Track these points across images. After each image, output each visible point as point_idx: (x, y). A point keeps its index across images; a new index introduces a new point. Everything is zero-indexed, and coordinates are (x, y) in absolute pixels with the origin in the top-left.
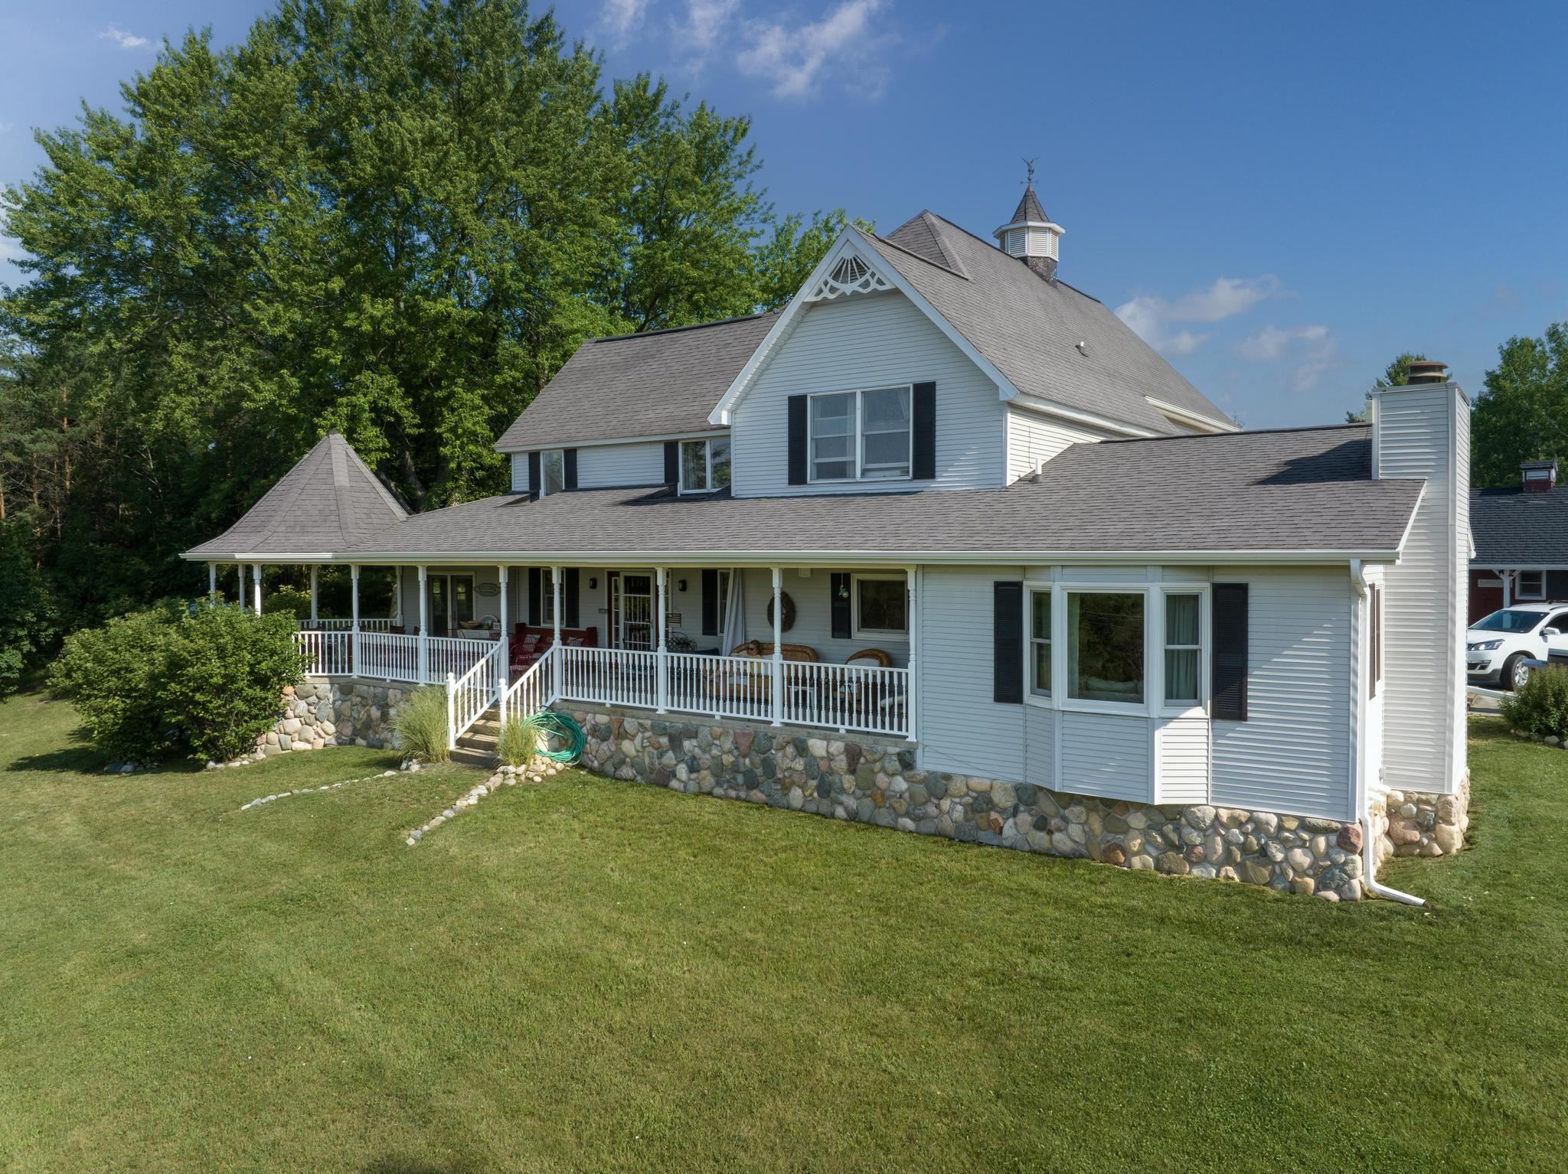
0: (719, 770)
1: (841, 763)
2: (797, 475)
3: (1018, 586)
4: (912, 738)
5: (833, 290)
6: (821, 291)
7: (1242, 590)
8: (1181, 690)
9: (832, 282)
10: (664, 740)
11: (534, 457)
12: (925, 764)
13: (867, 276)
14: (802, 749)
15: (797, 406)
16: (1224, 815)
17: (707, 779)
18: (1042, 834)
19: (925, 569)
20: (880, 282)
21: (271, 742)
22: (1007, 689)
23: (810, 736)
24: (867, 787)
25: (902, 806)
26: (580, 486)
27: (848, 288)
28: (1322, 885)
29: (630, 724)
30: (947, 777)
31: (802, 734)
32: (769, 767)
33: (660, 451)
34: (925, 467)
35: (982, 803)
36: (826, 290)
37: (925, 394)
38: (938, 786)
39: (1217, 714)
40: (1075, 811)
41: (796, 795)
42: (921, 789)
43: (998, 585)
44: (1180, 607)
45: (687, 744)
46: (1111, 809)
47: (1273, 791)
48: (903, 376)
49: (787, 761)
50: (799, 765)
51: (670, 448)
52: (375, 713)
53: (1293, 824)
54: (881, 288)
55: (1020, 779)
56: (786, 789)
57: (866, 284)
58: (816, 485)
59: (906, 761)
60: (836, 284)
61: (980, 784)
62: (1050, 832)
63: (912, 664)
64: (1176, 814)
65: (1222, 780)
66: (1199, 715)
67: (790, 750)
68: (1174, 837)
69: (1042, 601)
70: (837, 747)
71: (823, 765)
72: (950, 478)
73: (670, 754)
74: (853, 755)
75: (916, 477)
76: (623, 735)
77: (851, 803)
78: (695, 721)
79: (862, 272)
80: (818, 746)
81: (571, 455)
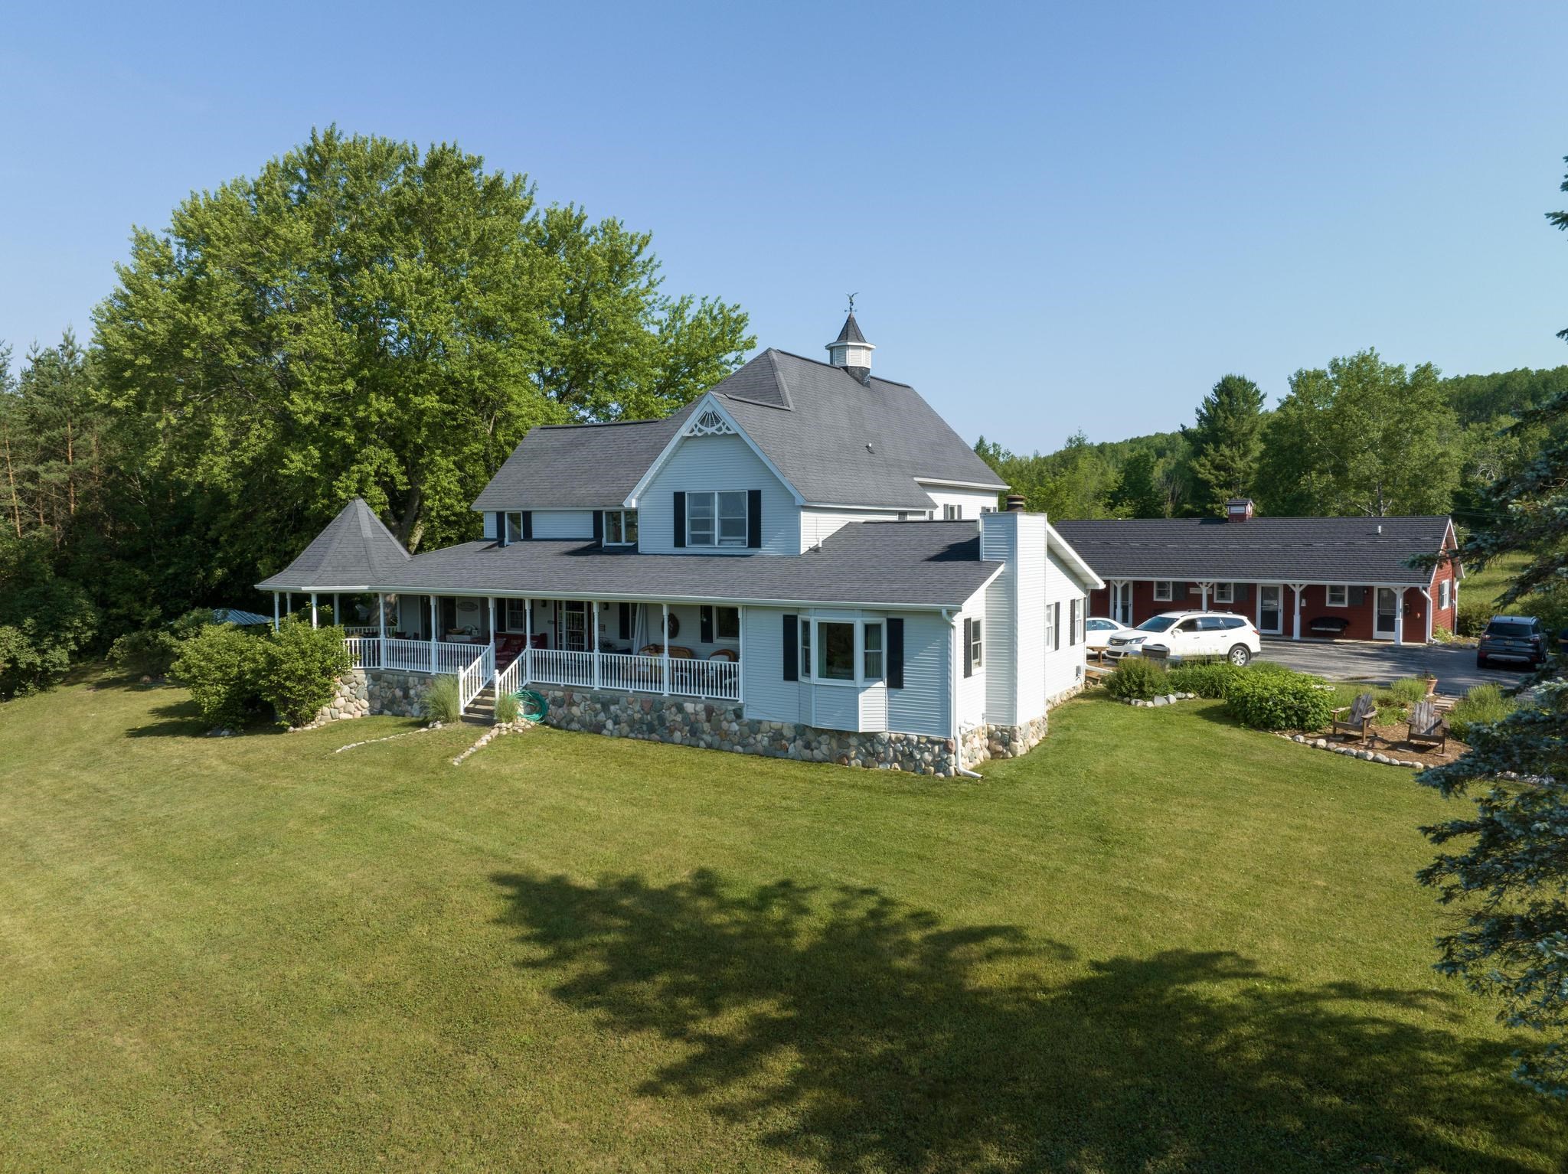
0: (632, 723)
1: (703, 716)
2: (679, 541)
3: (796, 617)
4: (741, 701)
5: (700, 430)
6: (693, 431)
7: (900, 622)
8: (872, 673)
9: (699, 425)
10: (598, 706)
11: (500, 516)
12: (748, 715)
13: (720, 424)
14: (680, 709)
15: (679, 498)
16: (893, 736)
17: (625, 728)
18: (808, 751)
19: (748, 607)
20: (728, 428)
21: (326, 714)
22: (790, 674)
23: (685, 701)
24: (717, 729)
25: (736, 739)
26: (534, 536)
27: (709, 430)
28: (937, 770)
29: (577, 697)
30: (760, 722)
31: (680, 700)
32: (662, 720)
33: (591, 517)
34: (755, 541)
35: (777, 736)
36: (696, 430)
37: (755, 497)
38: (755, 727)
39: (890, 685)
40: (824, 738)
41: (677, 735)
42: (746, 730)
43: (785, 617)
44: (870, 630)
45: (612, 708)
46: (841, 736)
47: (917, 724)
48: (743, 484)
49: (672, 716)
50: (679, 718)
51: (597, 515)
52: (399, 693)
53: (924, 740)
54: (728, 432)
55: (797, 722)
56: (672, 732)
57: (720, 429)
58: (690, 548)
59: (738, 714)
60: (702, 428)
61: (776, 725)
62: (812, 750)
63: (741, 660)
64: (871, 737)
65: (894, 719)
66: (882, 684)
67: (674, 709)
68: (871, 749)
69: (806, 625)
70: (700, 707)
71: (692, 718)
72: (769, 548)
73: (602, 714)
74: (709, 711)
75: (750, 546)
76: (572, 703)
77: (708, 738)
78: (617, 694)
79: (718, 421)
80: (689, 707)
81: (527, 515)
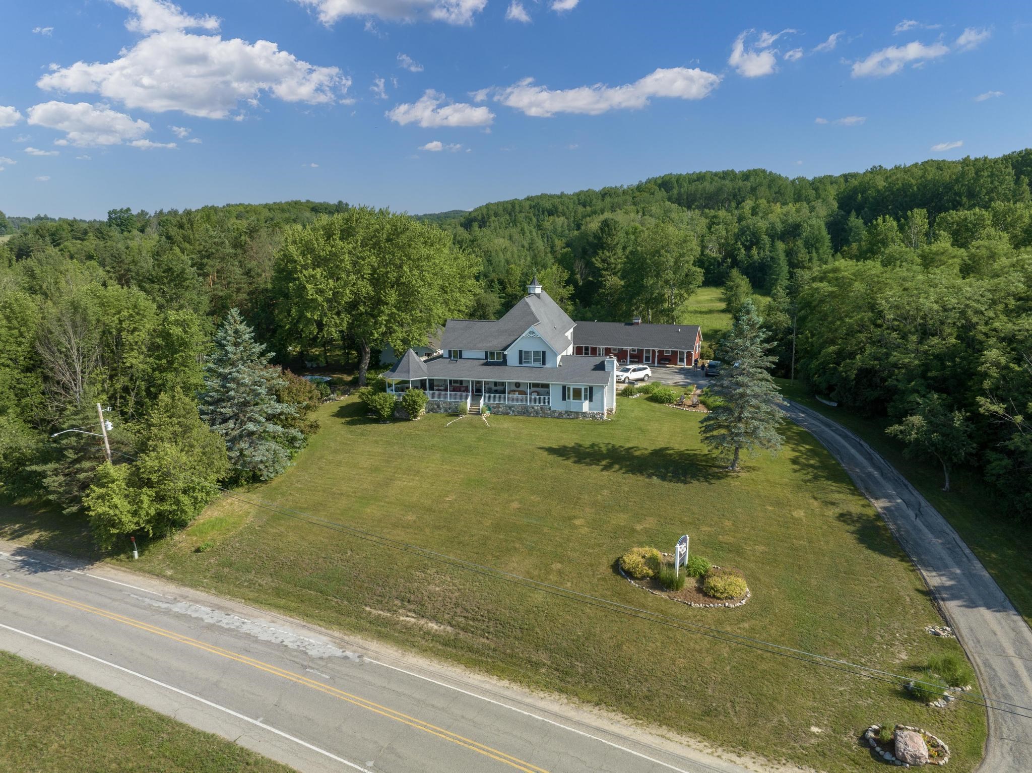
0: (518, 412)
1: (539, 410)
2: (521, 362)
3: (566, 387)
4: (550, 406)
5: (529, 335)
6: (526, 335)
7: (593, 388)
8: (586, 399)
10: (508, 408)
11: (449, 351)
12: (552, 409)
13: (535, 334)
14: (533, 408)
15: (521, 352)
16: (590, 412)
17: (516, 413)
18: (568, 417)
19: (552, 384)
20: (537, 335)
21: (418, 418)
22: (564, 399)
24: (544, 412)
25: (549, 415)
26: (464, 358)
27: (532, 336)
28: (600, 419)
29: (501, 406)
30: (556, 410)
31: (533, 406)
32: (527, 411)
33: (482, 352)
34: (544, 363)
35: (560, 413)
37: (544, 353)
38: (554, 412)
39: (589, 401)
40: (573, 414)
41: (532, 415)
42: (552, 412)
43: (563, 387)
44: (586, 389)
45: (512, 408)
46: (577, 413)
47: (595, 410)
48: (540, 349)
49: (531, 410)
50: (533, 410)
51: (486, 353)
52: (435, 406)
53: (597, 413)
55: (566, 410)
56: (530, 414)
57: (535, 336)
58: (524, 365)
59: (550, 409)
61: (560, 411)
62: (570, 416)
63: (550, 396)
64: (585, 413)
65: (590, 409)
66: (587, 401)
67: (531, 408)
68: (585, 415)
69: (569, 389)
70: (539, 407)
71: (536, 410)
72: (548, 365)
73: (509, 410)
74: (541, 408)
75: (543, 365)
76: (499, 407)
77: (541, 415)
78: (513, 405)
80: (536, 408)
81: (461, 352)
